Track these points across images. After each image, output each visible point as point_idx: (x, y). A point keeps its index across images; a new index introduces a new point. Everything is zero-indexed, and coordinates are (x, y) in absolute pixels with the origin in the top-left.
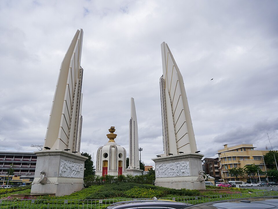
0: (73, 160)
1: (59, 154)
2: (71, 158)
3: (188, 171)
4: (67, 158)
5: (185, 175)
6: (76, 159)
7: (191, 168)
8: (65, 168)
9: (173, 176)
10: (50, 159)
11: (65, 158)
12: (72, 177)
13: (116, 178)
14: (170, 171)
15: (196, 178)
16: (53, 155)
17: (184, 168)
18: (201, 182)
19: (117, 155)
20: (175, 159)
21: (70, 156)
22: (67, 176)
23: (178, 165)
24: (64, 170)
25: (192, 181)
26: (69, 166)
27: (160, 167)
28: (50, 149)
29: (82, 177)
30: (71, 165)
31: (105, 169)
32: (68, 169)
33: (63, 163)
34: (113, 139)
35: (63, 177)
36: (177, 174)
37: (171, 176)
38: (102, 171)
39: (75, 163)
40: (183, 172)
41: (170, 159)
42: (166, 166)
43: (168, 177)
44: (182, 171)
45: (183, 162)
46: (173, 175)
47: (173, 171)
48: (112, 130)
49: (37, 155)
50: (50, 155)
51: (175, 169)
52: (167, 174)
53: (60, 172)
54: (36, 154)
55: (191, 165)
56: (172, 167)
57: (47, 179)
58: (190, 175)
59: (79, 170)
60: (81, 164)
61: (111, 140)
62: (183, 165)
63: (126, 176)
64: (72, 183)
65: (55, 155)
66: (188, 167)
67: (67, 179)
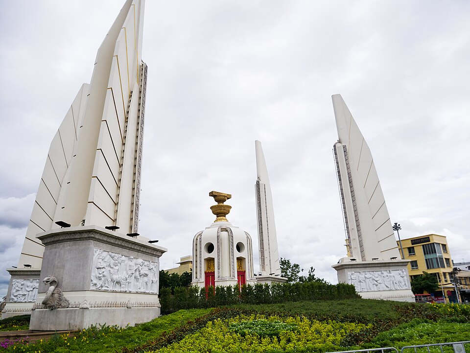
31: (210, 276)
34: (224, 215)
61: (219, 218)
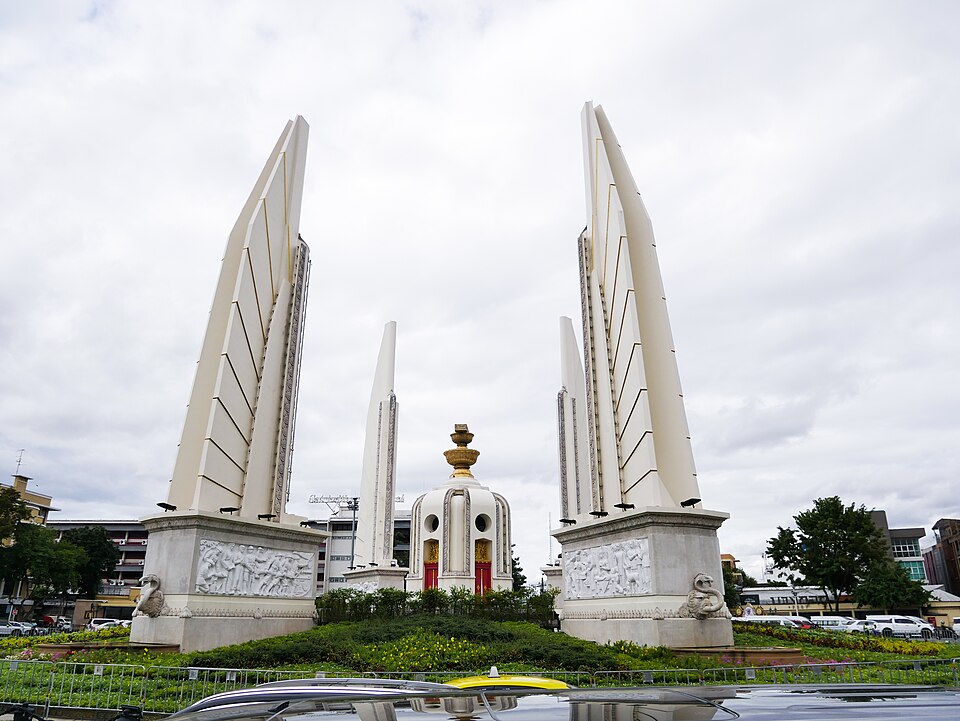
0: (262, 542)
1: (193, 522)
2: (247, 534)
3: (645, 576)
4: (232, 535)
5: (639, 591)
6: (274, 538)
7: (656, 565)
8: (222, 566)
9: (608, 594)
10: (171, 539)
11: (223, 536)
12: (257, 596)
13: (414, 599)
14: (598, 577)
15: (676, 604)
16: (178, 527)
17: (633, 564)
18: (702, 617)
19: (468, 520)
20: (611, 532)
21: (243, 529)
22: (233, 592)
23: (619, 554)
24: (219, 574)
25: (657, 616)
26: (238, 561)
27: (574, 561)
28: (173, 508)
29: (309, 596)
30: (252, 557)
32: (237, 571)
33: (212, 551)
34: (466, 466)
35: (213, 595)
36: (618, 586)
37: (602, 594)
38: (421, 575)
39: (269, 551)
40: (633, 581)
41: (598, 531)
42: (588, 559)
43: (594, 598)
44: (631, 575)
45: (630, 542)
46: (608, 592)
47: (607, 576)
48: (462, 436)
49: (147, 527)
50: (172, 528)
51: (612, 570)
52: (593, 586)
53: (200, 580)
54: (143, 524)
55: (655, 552)
56: (605, 561)
57: (162, 601)
58: (651, 592)
59: (290, 574)
60: (301, 554)
61: (457, 471)
62: (632, 553)
63: (449, 594)
64: (258, 615)
65: (185, 527)
66: (646, 561)
67: (233, 601)
